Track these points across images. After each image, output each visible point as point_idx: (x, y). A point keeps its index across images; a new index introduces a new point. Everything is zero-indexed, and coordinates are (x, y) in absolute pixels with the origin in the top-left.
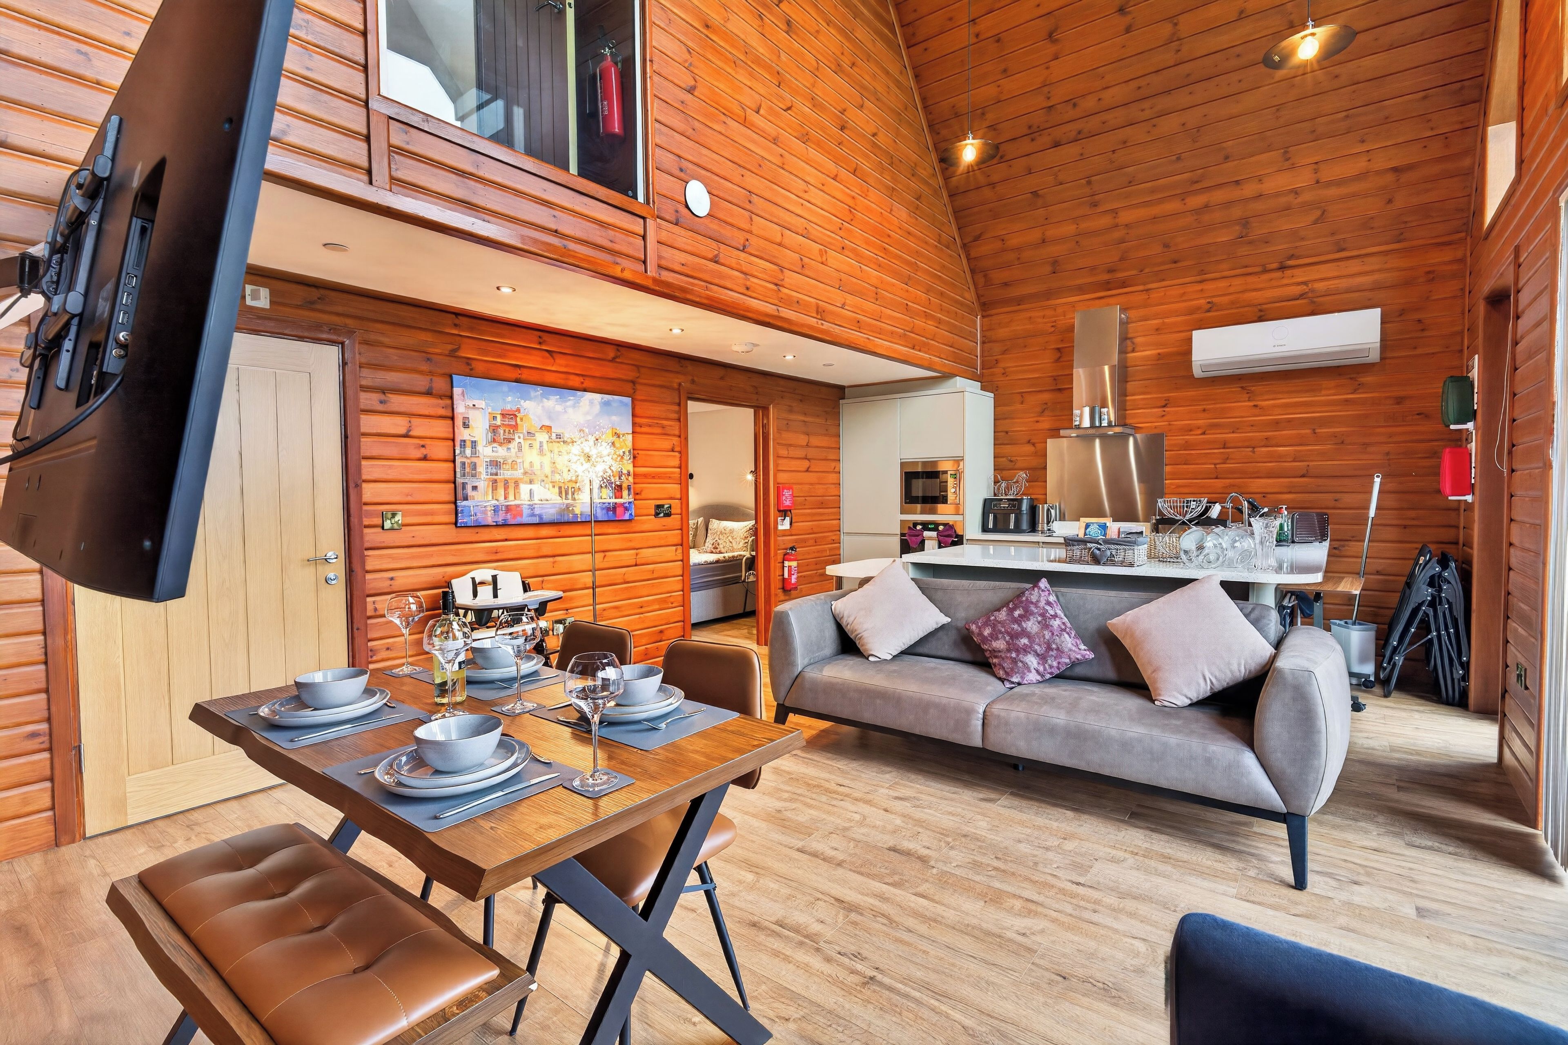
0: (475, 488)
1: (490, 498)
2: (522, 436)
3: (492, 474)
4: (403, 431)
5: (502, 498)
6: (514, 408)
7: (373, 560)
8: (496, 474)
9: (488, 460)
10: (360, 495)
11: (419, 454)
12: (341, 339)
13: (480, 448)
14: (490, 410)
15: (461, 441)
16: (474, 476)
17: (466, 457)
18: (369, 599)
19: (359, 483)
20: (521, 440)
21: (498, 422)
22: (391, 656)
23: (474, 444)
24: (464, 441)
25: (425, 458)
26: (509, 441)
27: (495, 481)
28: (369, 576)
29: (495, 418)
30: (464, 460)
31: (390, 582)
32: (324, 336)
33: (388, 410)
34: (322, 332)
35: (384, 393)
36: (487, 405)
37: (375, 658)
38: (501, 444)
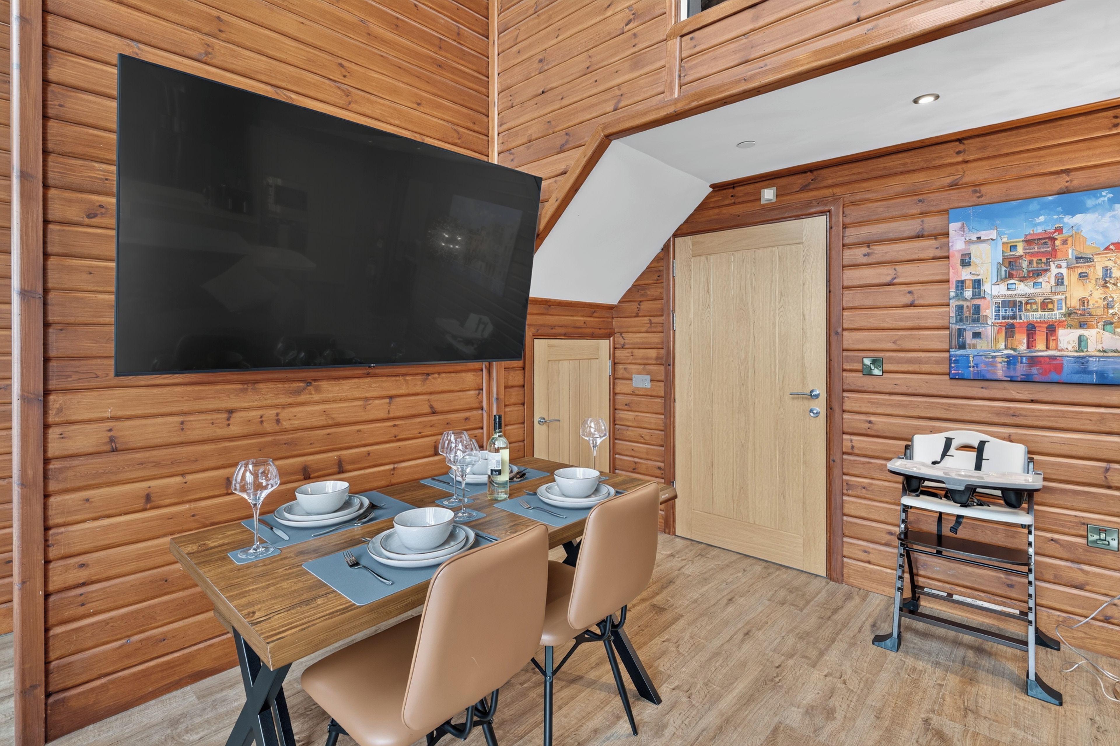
0: (977, 335)
1: (1002, 346)
2: (1064, 264)
3: (1004, 318)
4: (888, 279)
5: (1023, 347)
6: (1050, 228)
7: (852, 401)
8: (1014, 317)
9: (1000, 300)
10: (840, 341)
11: (907, 299)
12: (827, 208)
13: (986, 287)
14: (1005, 240)
15: (958, 282)
16: (976, 321)
17: (966, 299)
18: (845, 437)
19: (840, 330)
20: (1064, 271)
21: (1020, 250)
22: (867, 496)
23: (977, 284)
24: (963, 282)
25: (912, 305)
26: (1038, 273)
27: (1012, 326)
28: (846, 416)
29: (1013, 247)
30: (961, 303)
31: (868, 425)
32: (813, 210)
33: (874, 261)
34: (812, 207)
35: (869, 247)
36: (1000, 234)
37: (850, 492)
38: (1022, 279)
